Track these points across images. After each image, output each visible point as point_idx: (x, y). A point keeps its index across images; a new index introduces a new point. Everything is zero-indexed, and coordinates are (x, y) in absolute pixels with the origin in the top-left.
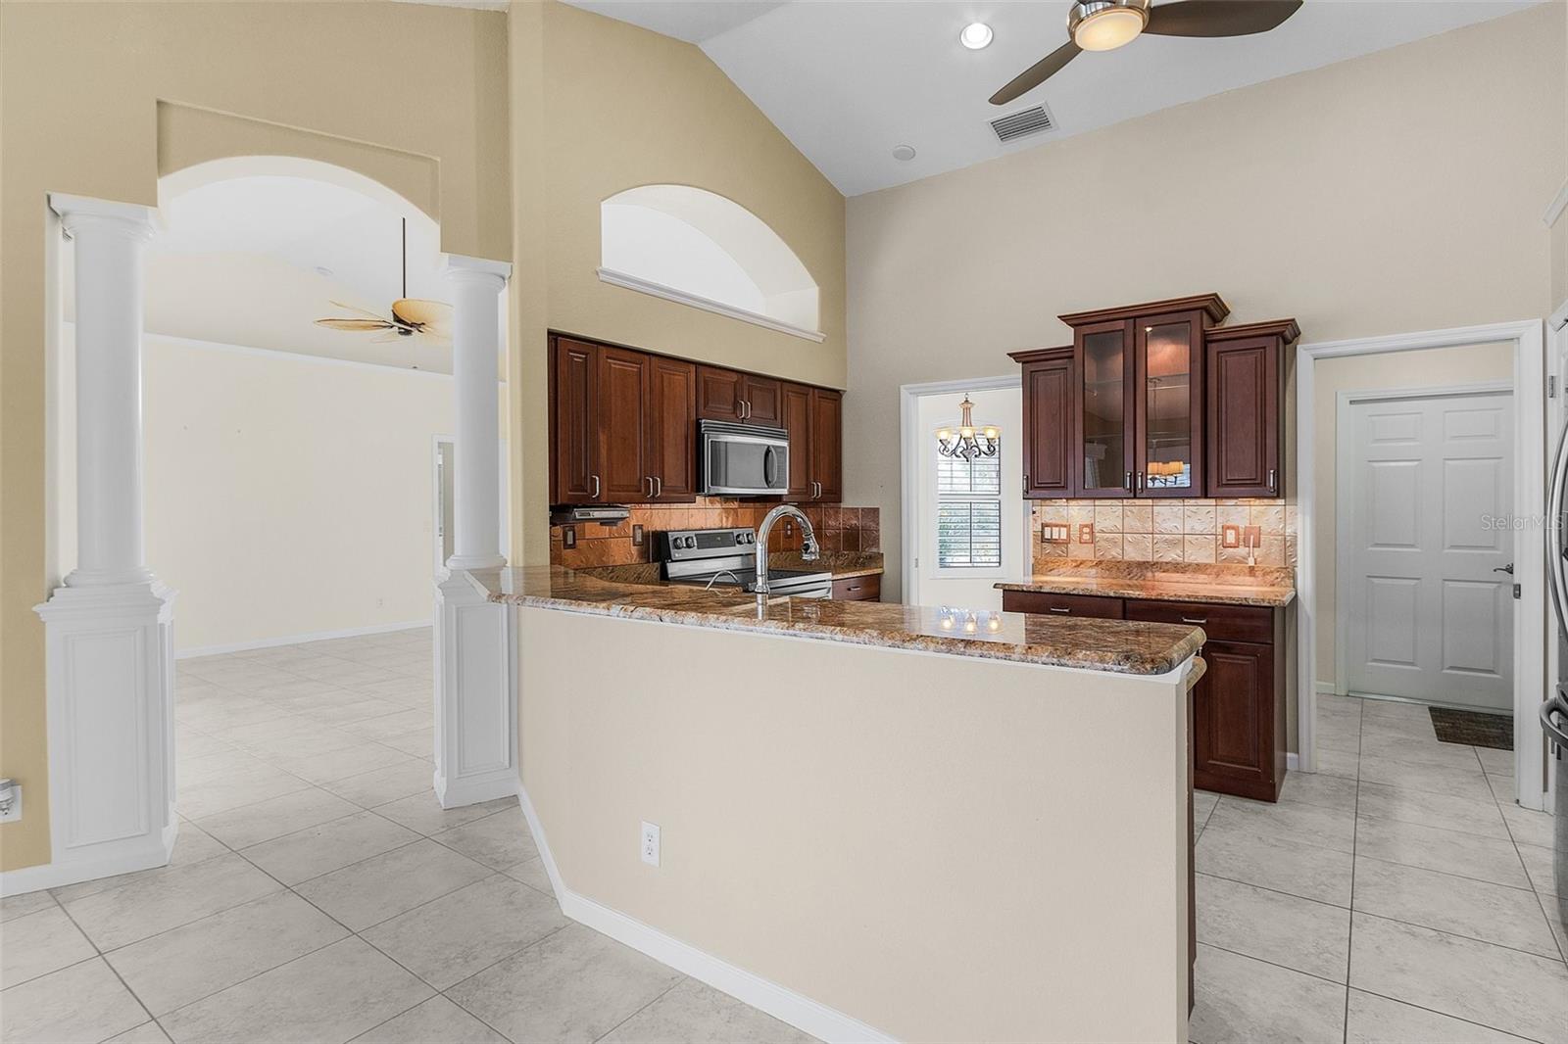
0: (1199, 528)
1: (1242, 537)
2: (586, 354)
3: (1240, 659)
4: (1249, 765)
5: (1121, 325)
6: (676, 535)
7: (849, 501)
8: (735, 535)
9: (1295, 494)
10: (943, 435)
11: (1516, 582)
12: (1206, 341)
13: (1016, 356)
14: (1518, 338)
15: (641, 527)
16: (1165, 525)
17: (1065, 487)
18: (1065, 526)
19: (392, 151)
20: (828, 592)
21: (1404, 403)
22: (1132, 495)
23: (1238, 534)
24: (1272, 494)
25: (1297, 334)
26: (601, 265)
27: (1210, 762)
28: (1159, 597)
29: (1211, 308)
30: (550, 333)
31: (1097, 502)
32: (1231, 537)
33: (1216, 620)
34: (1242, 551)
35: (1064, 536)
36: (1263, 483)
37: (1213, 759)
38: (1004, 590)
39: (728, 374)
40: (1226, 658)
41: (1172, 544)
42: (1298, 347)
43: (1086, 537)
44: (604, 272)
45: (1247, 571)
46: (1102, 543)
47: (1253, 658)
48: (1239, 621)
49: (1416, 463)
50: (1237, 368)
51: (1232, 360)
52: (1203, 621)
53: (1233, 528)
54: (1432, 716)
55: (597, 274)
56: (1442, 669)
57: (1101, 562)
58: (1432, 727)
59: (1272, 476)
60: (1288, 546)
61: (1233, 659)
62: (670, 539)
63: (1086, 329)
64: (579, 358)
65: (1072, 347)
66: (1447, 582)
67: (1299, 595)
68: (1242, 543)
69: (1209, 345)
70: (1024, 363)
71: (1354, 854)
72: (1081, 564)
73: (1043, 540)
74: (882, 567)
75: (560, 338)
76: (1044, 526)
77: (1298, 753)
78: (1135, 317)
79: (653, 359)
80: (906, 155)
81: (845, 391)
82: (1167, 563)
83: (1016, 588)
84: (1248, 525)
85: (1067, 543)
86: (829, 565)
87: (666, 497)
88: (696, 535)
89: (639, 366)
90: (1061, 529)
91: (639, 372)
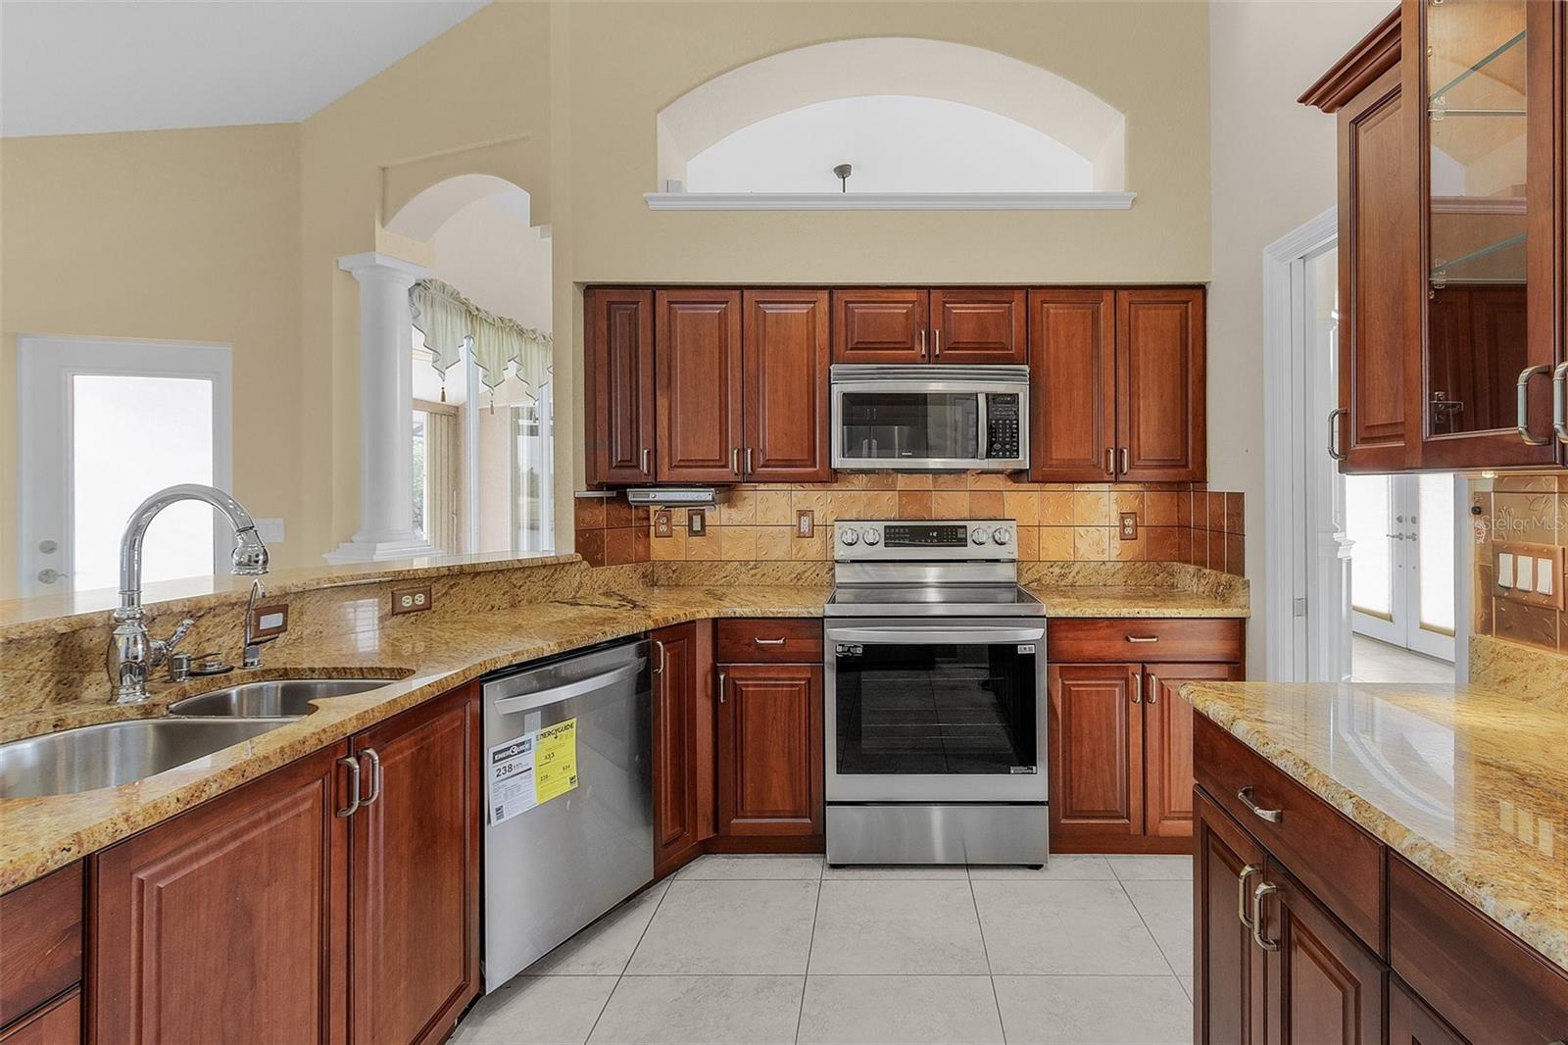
2: (637, 303)
6: (846, 526)
7: (1218, 480)
35: (1545, 585)
39: (901, 294)
55: (646, 202)
62: (837, 530)
64: (625, 310)
70: (1338, 106)
73: (1498, 589)
74: (1248, 605)
76: (1498, 548)
79: (746, 292)
81: (1211, 284)
85: (1552, 606)
87: (770, 474)
88: (886, 527)
89: (724, 306)
90: (1521, 559)
91: (723, 317)
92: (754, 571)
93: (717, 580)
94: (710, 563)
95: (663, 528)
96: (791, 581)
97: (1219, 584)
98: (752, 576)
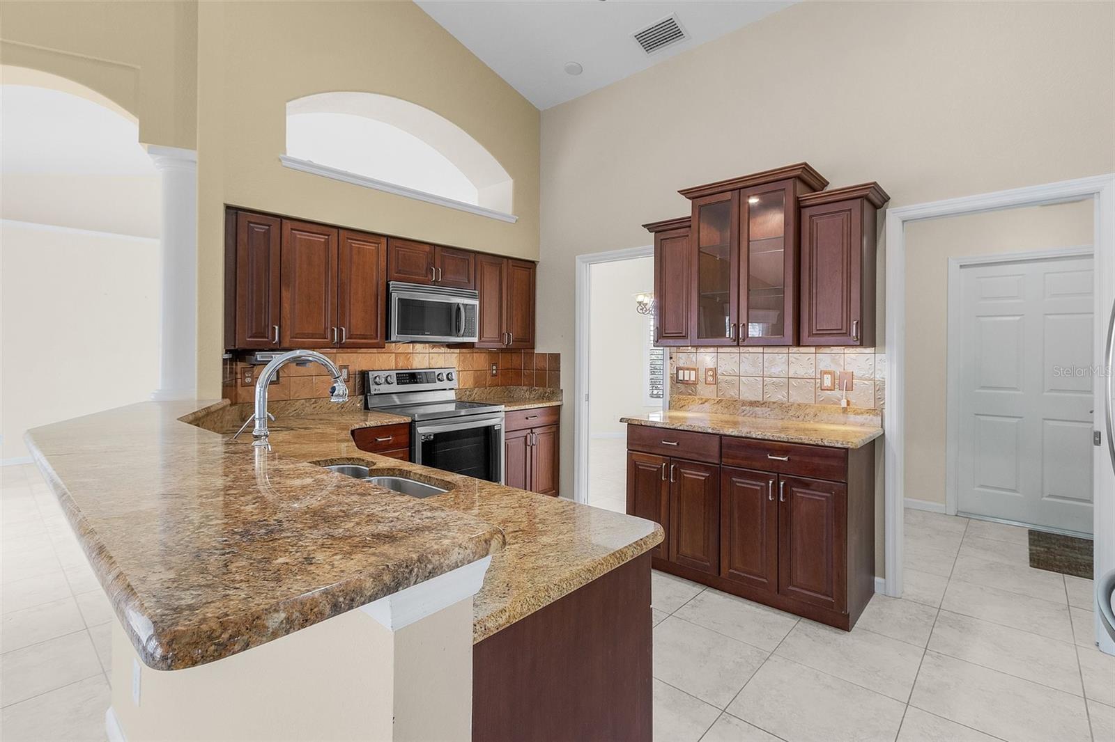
0: (801, 372)
1: (837, 381)
2: (269, 226)
3: (818, 495)
4: (823, 595)
5: (728, 196)
6: (376, 374)
7: (540, 348)
8: (436, 374)
9: (884, 343)
10: (640, 298)
11: (1096, 429)
12: (799, 207)
13: (650, 227)
14: (1099, 192)
15: (346, 367)
16: (773, 370)
17: (685, 337)
18: (694, 369)
19: (99, 61)
20: (502, 420)
21: (1010, 266)
22: (735, 343)
23: (834, 379)
24: (855, 343)
25: (886, 199)
26: (285, 154)
27: (790, 588)
28: (749, 435)
29: (806, 178)
30: (229, 208)
31: (720, 350)
32: (827, 381)
33: (797, 458)
34: (837, 393)
35: (693, 378)
36: (848, 333)
37: (794, 586)
38: (628, 424)
39: (421, 247)
40: (805, 493)
41: (778, 386)
42: (887, 210)
43: (710, 379)
44: (290, 160)
45: (841, 411)
46: (724, 385)
47: (829, 495)
48: (816, 460)
49: (1018, 318)
50: (825, 230)
51: (821, 222)
52: (784, 459)
53: (829, 373)
54: (1030, 539)
55: (280, 160)
56: (1042, 497)
57: (721, 401)
58: (1028, 550)
59: (854, 326)
60: (879, 389)
61: (812, 495)
62: (371, 376)
63: (701, 201)
64: (260, 229)
65: (690, 217)
66: (1046, 421)
67: (886, 433)
68: (837, 386)
69: (803, 210)
70: (656, 232)
71: (908, 704)
72: (706, 401)
73: (678, 381)
74: (562, 400)
75: (239, 212)
76: (678, 369)
77: (885, 578)
78: (740, 189)
79: (341, 231)
80: (576, 70)
81: (538, 262)
82: (774, 403)
83: (636, 423)
84: (842, 370)
85: (695, 384)
86: (525, 398)
87: (353, 343)
88: (397, 374)
89: (327, 237)
90: (692, 372)
91: (327, 242)
92: (314, 405)
93: (289, 413)
94: (284, 402)
95: (248, 380)
96: (338, 409)
97: (546, 393)
98: (314, 408)
